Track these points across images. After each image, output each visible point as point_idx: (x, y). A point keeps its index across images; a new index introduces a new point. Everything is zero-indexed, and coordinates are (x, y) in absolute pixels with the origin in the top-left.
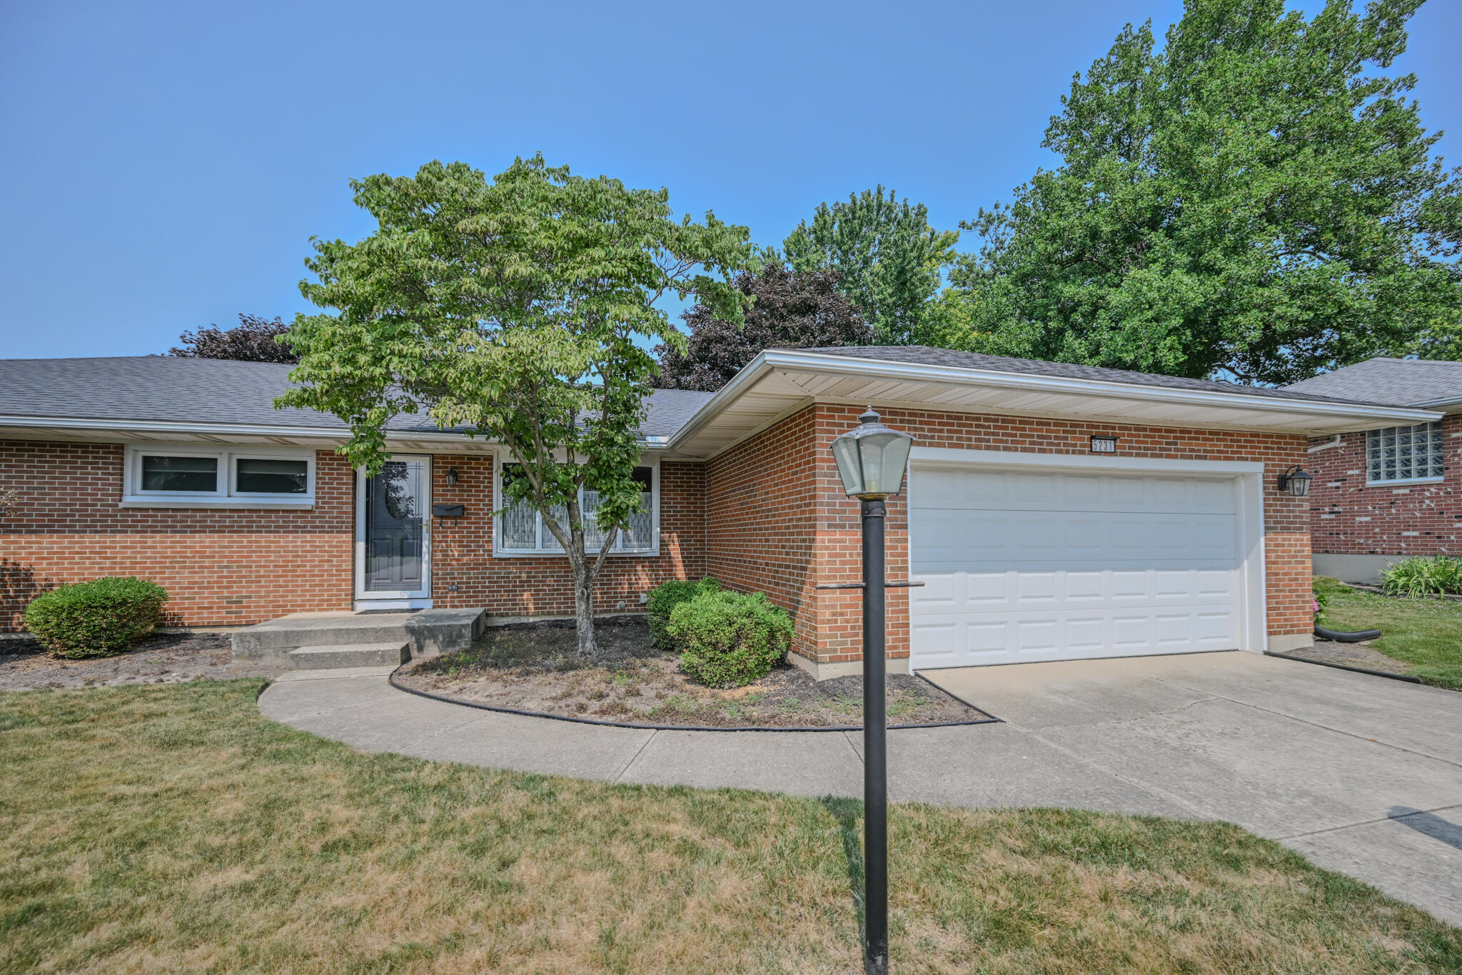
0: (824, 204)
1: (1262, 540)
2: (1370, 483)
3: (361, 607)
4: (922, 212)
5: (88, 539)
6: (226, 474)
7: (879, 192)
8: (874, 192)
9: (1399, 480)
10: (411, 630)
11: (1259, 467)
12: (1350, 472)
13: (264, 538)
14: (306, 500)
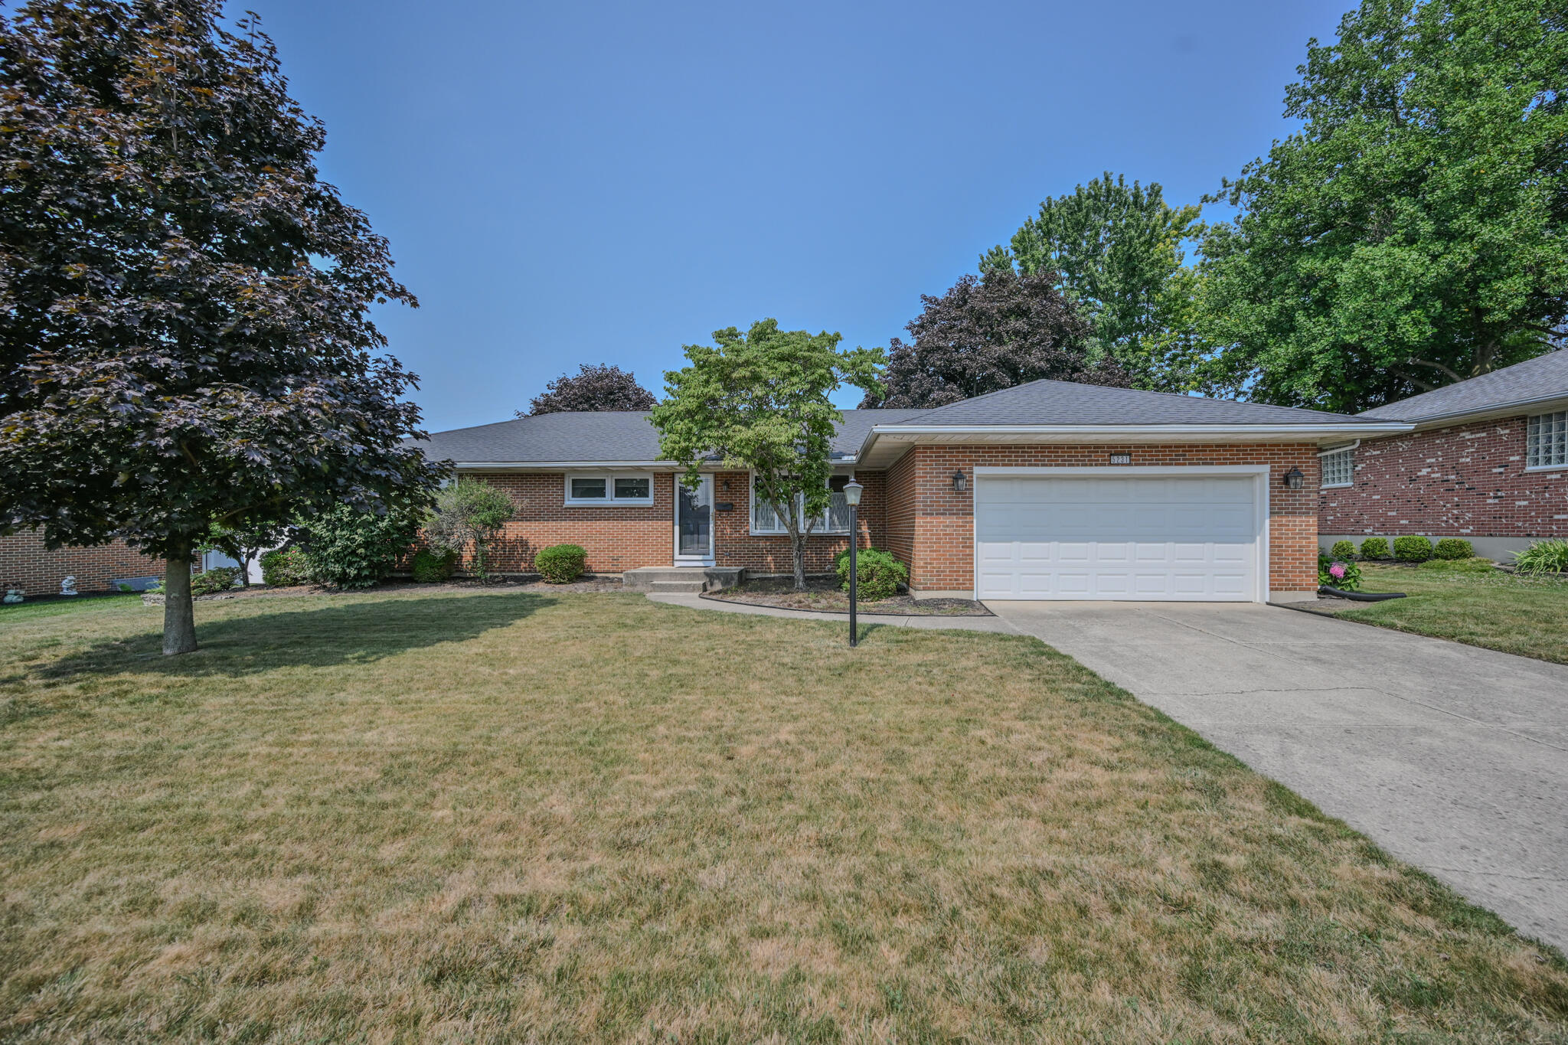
0: (1049, 199)
1: (1267, 522)
2: (1529, 469)
3: (677, 564)
4: (1155, 191)
5: (551, 524)
6: (610, 487)
7: (1107, 179)
8: (1101, 180)
9: (1554, 466)
10: (707, 574)
11: (1266, 469)
12: (1512, 459)
13: (629, 524)
14: (649, 501)
